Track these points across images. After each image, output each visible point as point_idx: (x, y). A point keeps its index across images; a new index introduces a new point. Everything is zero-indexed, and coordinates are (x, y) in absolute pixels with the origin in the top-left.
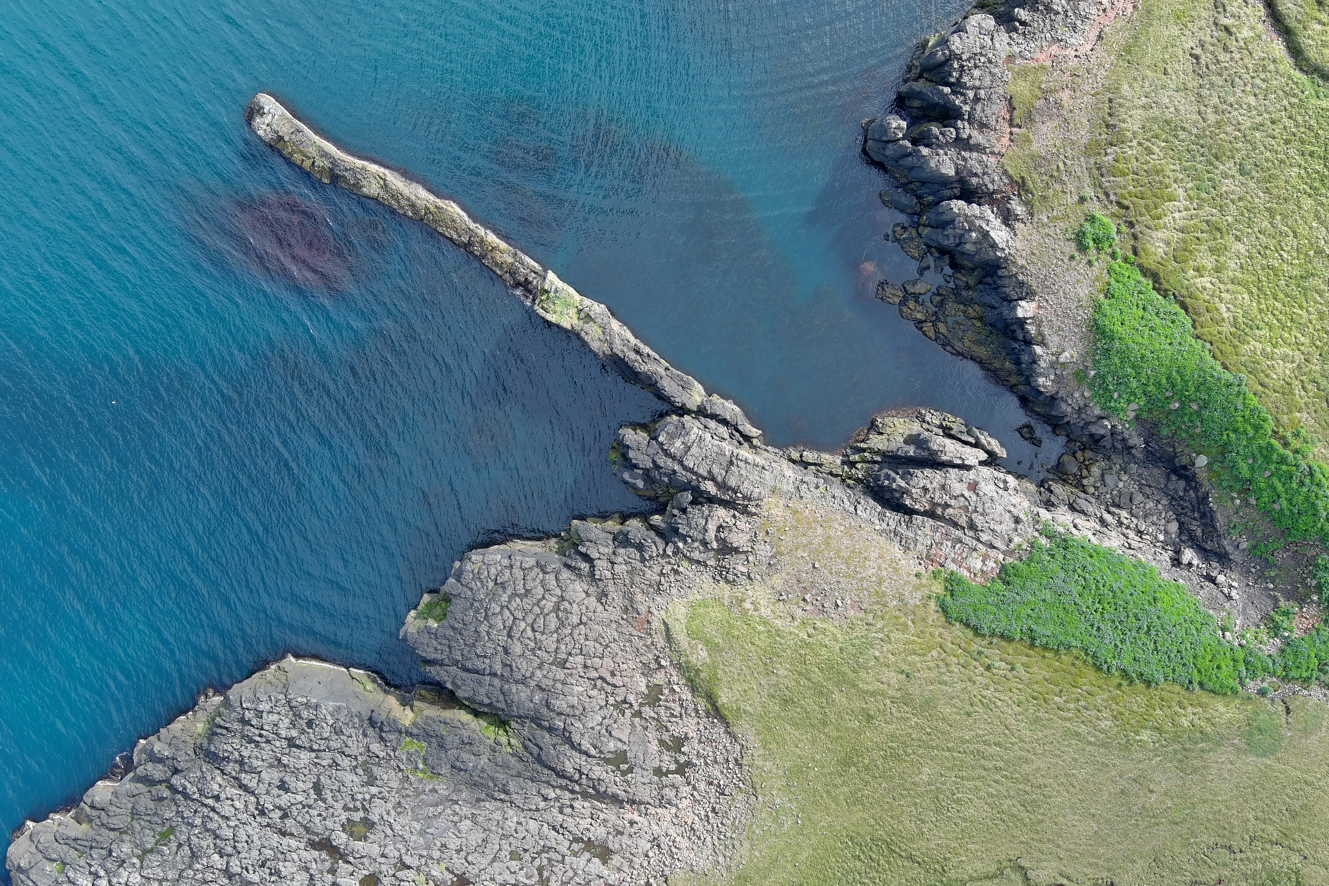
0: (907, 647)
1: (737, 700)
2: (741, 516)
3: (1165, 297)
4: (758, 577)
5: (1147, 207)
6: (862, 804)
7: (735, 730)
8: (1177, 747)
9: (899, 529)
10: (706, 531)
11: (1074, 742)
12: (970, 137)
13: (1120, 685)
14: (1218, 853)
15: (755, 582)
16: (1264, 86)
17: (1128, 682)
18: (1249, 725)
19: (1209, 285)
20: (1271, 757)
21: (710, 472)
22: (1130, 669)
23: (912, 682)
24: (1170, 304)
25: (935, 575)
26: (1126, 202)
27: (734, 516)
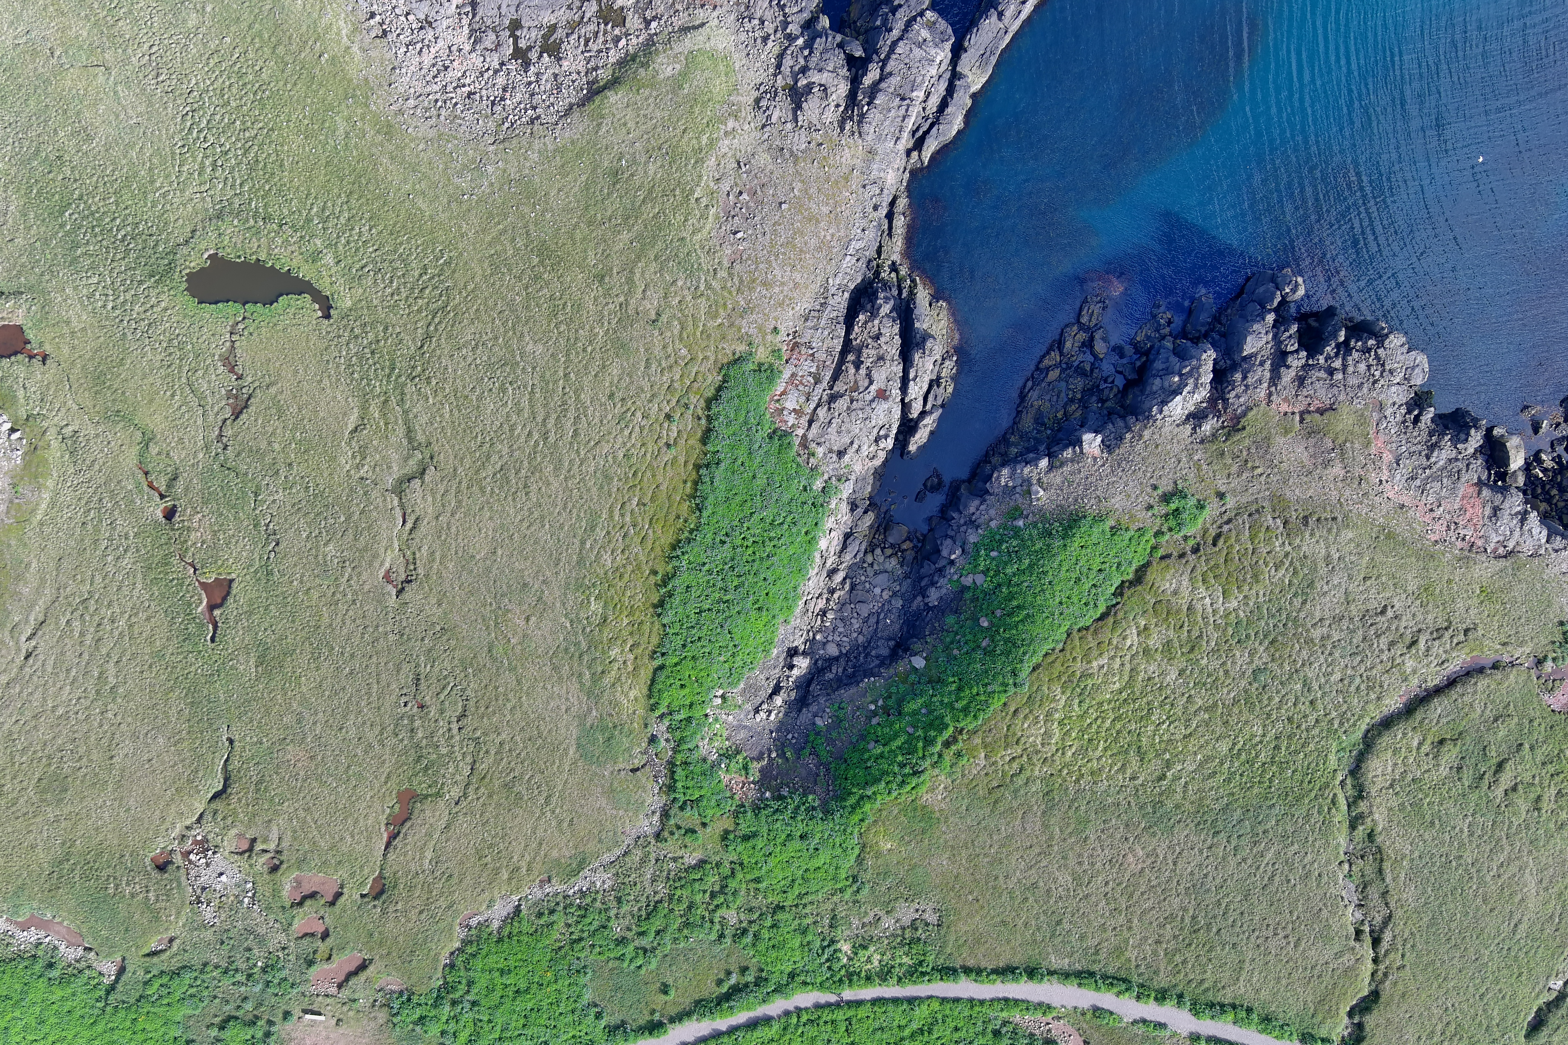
0: (690, 319)
1: (614, 115)
2: (839, 113)
3: (1113, 594)
4: (766, 136)
5: (1217, 566)
6: (492, 275)
7: (576, 115)
8: (584, 645)
9: (829, 308)
10: (820, 71)
11: (584, 524)
12: (1288, 367)
13: (654, 572)
14: (456, 703)
15: (759, 134)
16: (1352, 689)
17: (659, 582)
18: (615, 727)
19: (1129, 643)
20: (577, 756)
21: (890, 74)
22: (676, 582)
23: (648, 327)
24: (1106, 600)
25: (776, 352)
26: (1221, 543)
27: (838, 106)
